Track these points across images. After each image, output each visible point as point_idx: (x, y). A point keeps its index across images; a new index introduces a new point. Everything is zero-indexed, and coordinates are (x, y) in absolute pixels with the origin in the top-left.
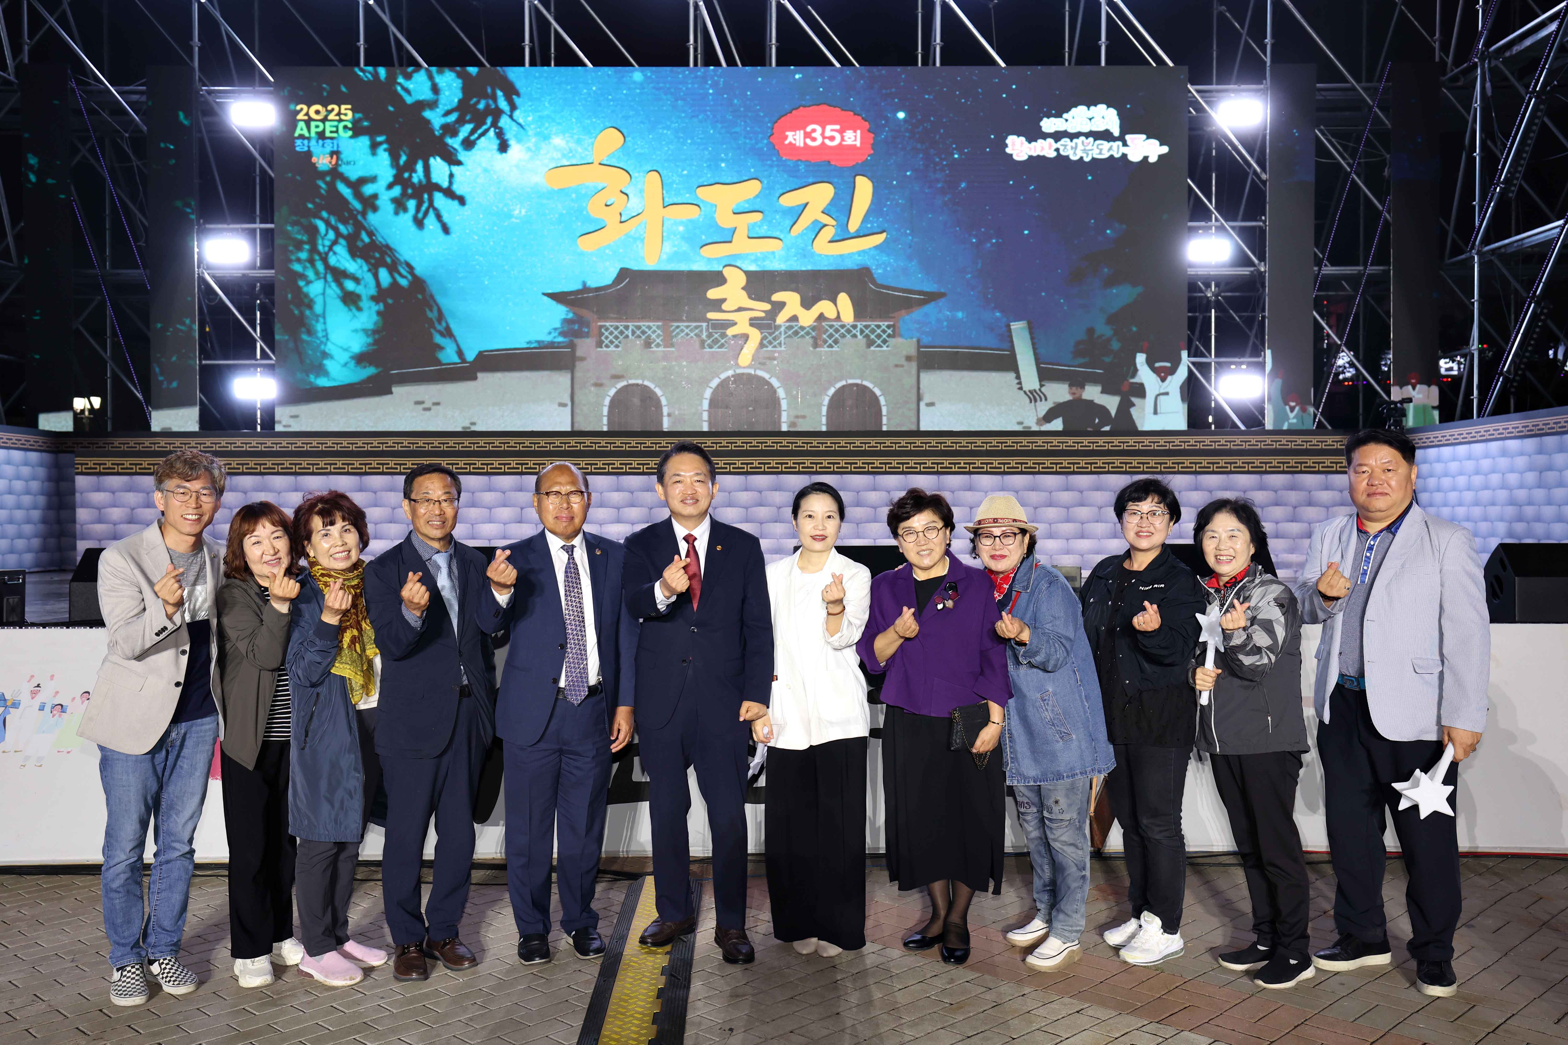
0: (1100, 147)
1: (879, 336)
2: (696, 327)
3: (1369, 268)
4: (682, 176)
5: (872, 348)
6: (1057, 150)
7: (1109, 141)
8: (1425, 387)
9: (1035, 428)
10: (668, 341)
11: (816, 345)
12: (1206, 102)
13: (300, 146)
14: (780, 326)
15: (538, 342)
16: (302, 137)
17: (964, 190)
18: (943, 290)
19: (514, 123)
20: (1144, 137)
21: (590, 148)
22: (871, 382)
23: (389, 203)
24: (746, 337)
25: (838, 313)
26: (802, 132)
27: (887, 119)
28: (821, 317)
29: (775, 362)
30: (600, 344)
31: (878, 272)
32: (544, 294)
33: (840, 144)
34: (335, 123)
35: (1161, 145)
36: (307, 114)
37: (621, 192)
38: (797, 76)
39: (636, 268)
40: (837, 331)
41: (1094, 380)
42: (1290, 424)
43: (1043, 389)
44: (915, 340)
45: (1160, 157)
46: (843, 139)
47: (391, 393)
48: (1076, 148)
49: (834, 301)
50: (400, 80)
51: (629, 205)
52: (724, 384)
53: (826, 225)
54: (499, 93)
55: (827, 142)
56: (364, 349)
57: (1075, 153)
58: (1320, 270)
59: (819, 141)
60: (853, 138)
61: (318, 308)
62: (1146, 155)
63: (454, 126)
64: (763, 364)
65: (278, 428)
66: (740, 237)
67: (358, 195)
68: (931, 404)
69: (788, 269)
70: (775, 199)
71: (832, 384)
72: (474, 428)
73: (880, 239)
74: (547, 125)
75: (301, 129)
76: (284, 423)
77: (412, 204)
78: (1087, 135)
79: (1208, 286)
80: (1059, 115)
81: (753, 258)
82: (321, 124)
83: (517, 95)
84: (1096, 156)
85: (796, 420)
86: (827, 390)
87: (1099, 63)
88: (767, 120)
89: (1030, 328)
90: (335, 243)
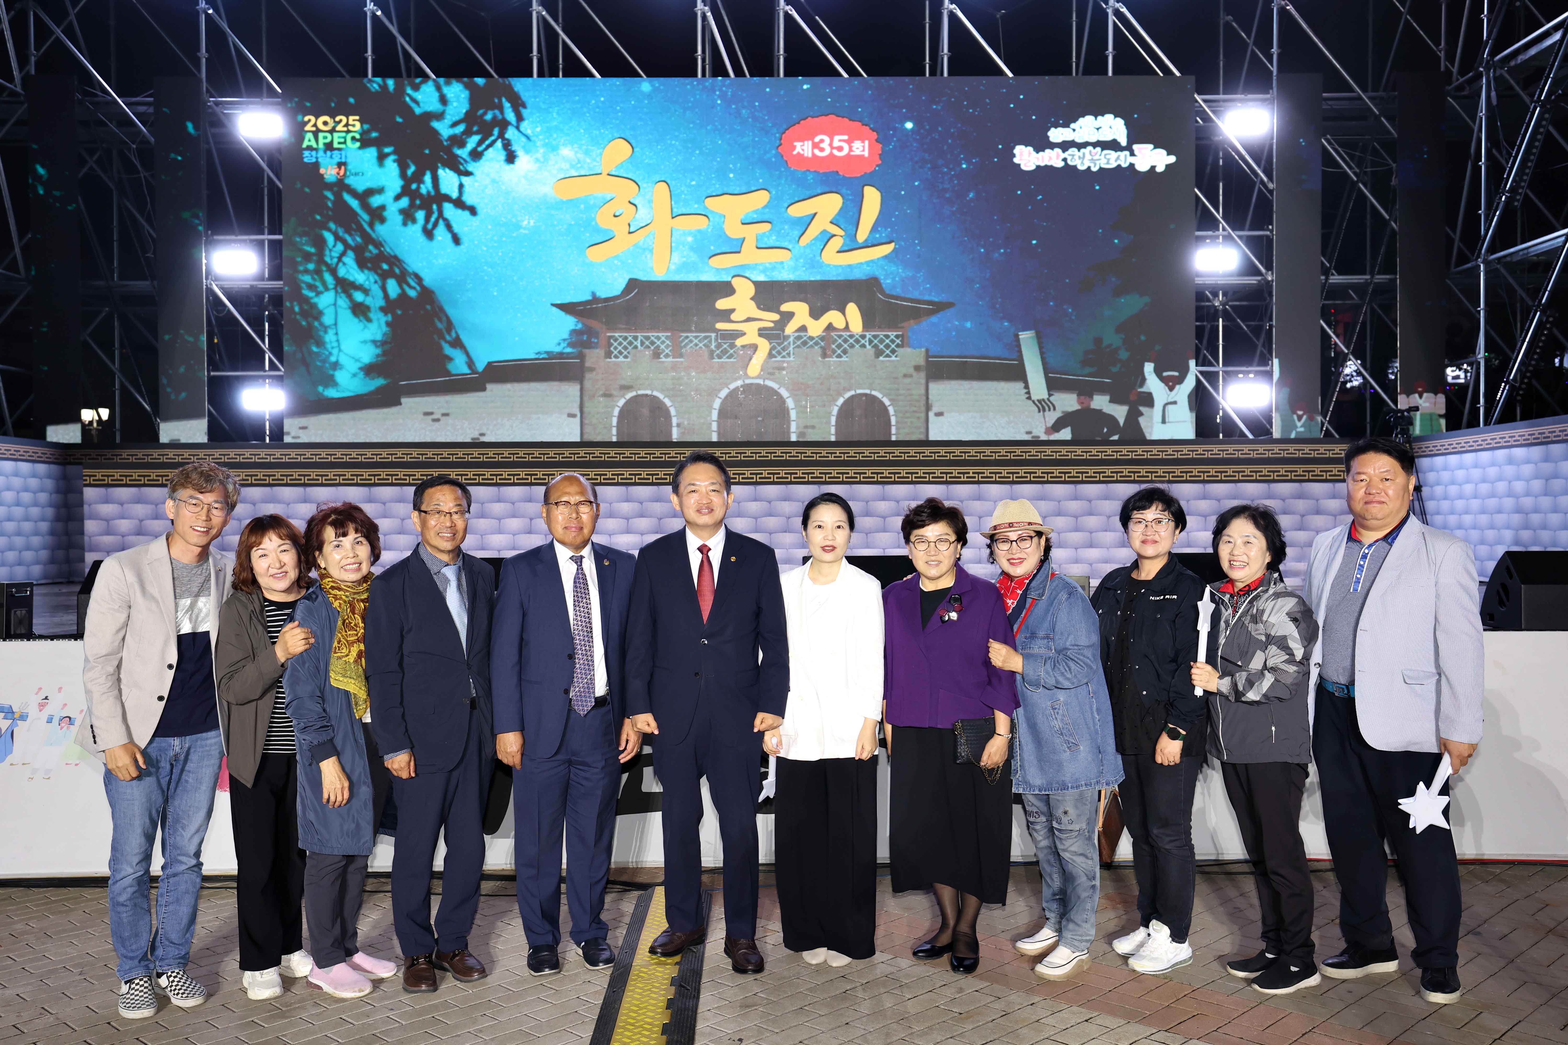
0: (1108, 157)
1: (887, 346)
2: (706, 338)
3: (1376, 277)
4: (690, 186)
5: (881, 358)
6: (1065, 160)
7: (1116, 151)
8: (1432, 395)
9: (1044, 437)
10: (677, 352)
11: (824, 355)
12: (1214, 112)
13: (308, 157)
14: (789, 337)
15: (546, 352)
16: (309, 148)
17: (971, 200)
18: (951, 300)
19: (521, 135)
20: (1151, 146)
21: (598, 159)
22: (880, 392)
23: (397, 213)
24: (754, 347)
25: (847, 323)
26: (810, 142)
27: (895, 129)
28: (830, 327)
29: (784, 372)
30: (609, 354)
31: (886, 282)
32: (553, 305)
33: (848, 155)
34: (344, 134)
35: (1168, 154)
36: (315, 125)
37: (630, 202)
38: (805, 87)
39: (645, 279)
40: (845, 341)
41: (1101, 389)
42: (1297, 433)
43: (1052, 398)
44: (923, 350)
45: (1167, 166)
46: (851, 150)
47: (400, 404)
48: (1084, 157)
49: (843, 312)
50: (409, 91)
51: (637, 216)
52: (733, 394)
53: (834, 235)
54: (506, 105)
55: (835, 152)
56: (374, 360)
57: (1082, 163)
58: (1327, 279)
59: (827, 152)
60: (861, 148)
61: (327, 319)
62: (1154, 164)
63: (461, 137)
64: (772, 374)
65: (287, 439)
66: (749, 247)
67: (365, 206)
68: (939, 414)
69: (797, 279)
70: (783, 210)
71: (840, 394)
72: (483, 439)
73: (888, 249)
74: (555, 136)
75: (309, 140)
76: (293, 434)
77: (420, 215)
78: (1095, 145)
79: (1216, 295)
80: (1066, 125)
81: (761, 268)
82: (328, 135)
83: (524, 106)
84: (1104, 166)
85: (805, 430)
86: (836, 400)
87: (1106, 73)
88: (775, 130)
89: (1038, 338)
90: (343, 254)
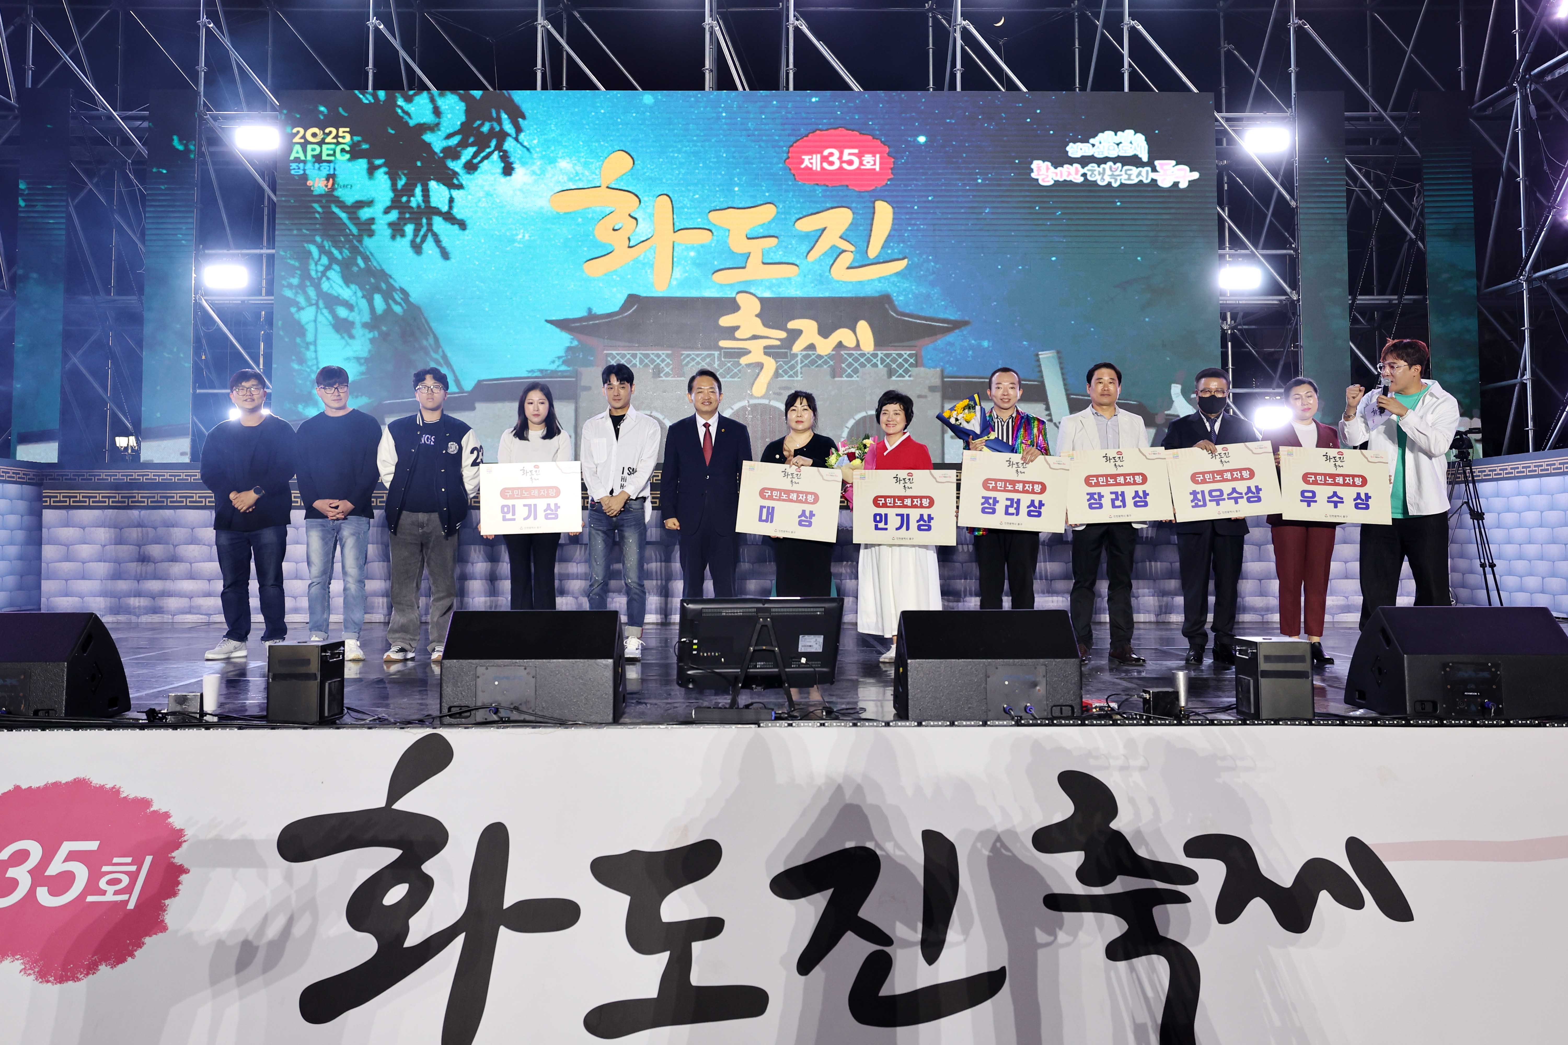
0: (1128, 172)
1: (900, 366)
2: (709, 356)
4: (693, 200)
5: (894, 378)
6: (1084, 175)
7: (1137, 167)
10: (678, 370)
11: (834, 375)
12: (1234, 130)
13: (296, 170)
14: (796, 355)
15: (540, 370)
16: (297, 160)
18: (967, 319)
19: (519, 145)
20: (1173, 162)
23: (386, 227)
24: (760, 366)
25: (858, 341)
26: (819, 156)
27: (907, 143)
28: (840, 345)
31: (899, 300)
32: (549, 322)
33: (858, 168)
34: (333, 147)
35: (1191, 170)
36: (303, 137)
37: (630, 216)
38: (814, 100)
39: (645, 295)
40: (856, 360)
44: (938, 370)
45: (1191, 183)
46: (861, 163)
48: (1104, 174)
49: (853, 329)
50: (401, 102)
51: (638, 229)
53: (844, 251)
54: (504, 116)
55: (845, 166)
57: (1103, 179)
58: (1354, 300)
59: (836, 165)
60: (872, 162)
61: (310, 337)
62: (1177, 180)
63: (456, 149)
66: (754, 262)
67: (354, 218)
69: (805, 296)
70: (791, 224)
71: (851, 416)
73: (901, 265)
74: (552, 148)
75: (297, 152)
77: (409, 228)
78: (1115, 160)
80: (1085, 140)
81: (768, 284)
82: (317, 147)
83: (523, 117)
84: (1124, 182)
86: (847, 422)
87: (1122, 89)
88: (782, 143)
89: (1059, 358)
90: (328, 268)
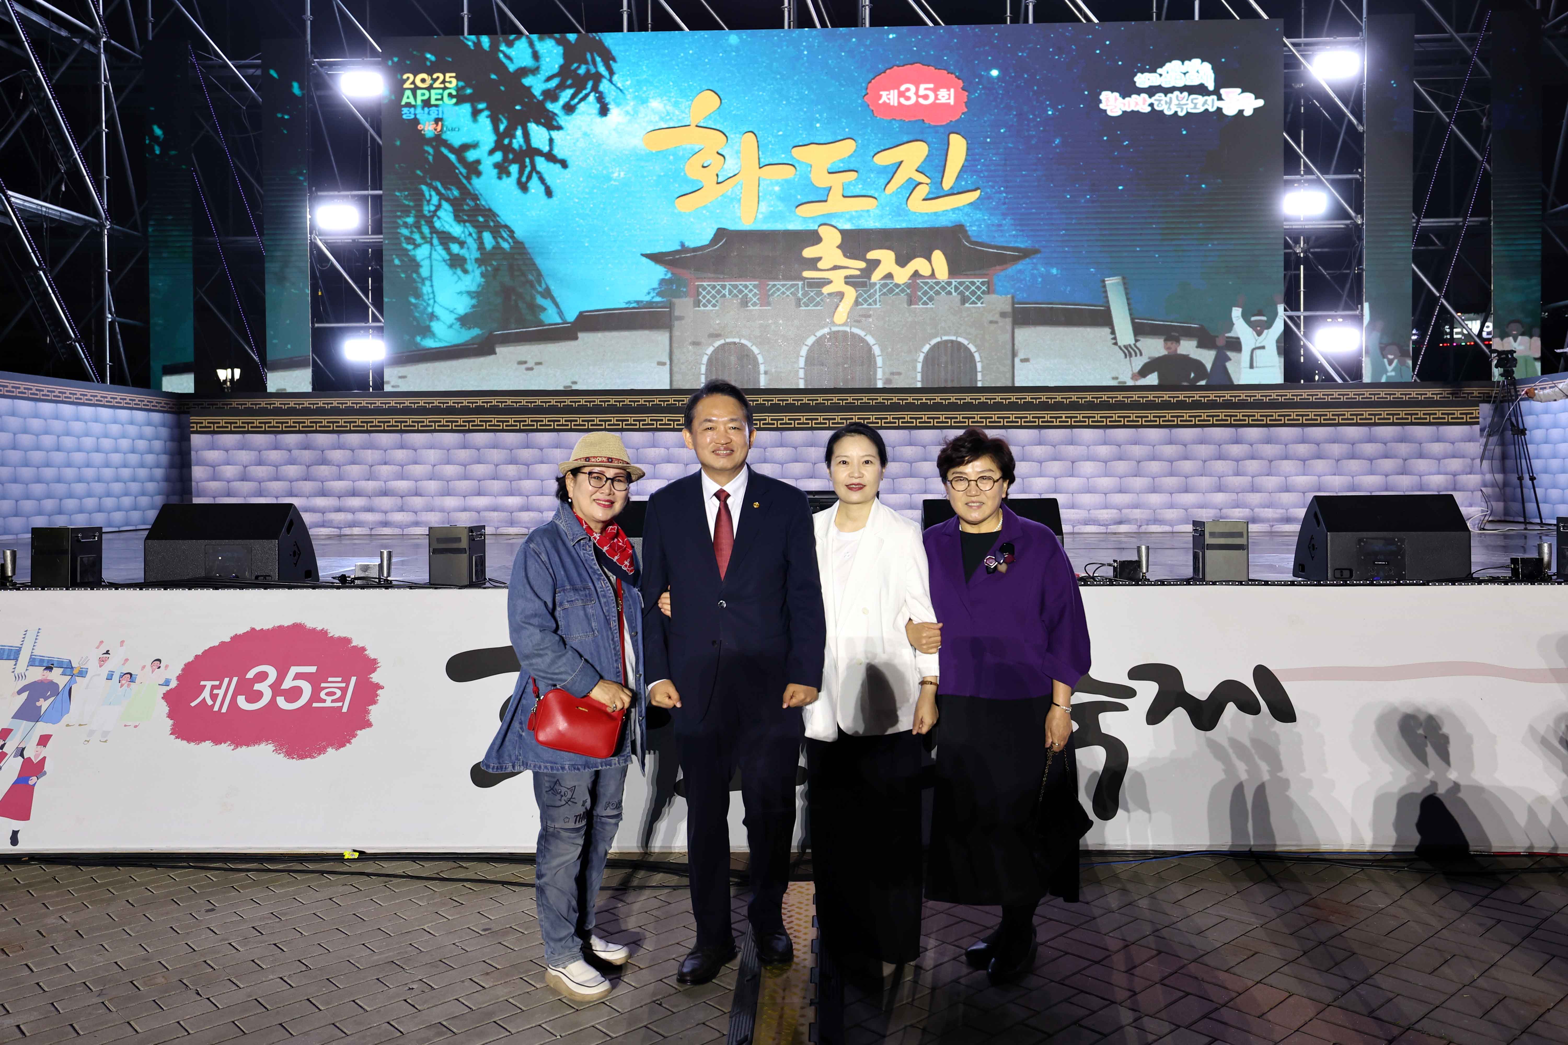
0: (1195, 101)
1: (973, 293)
2: (792, 286)
3: (1469, 219)
5: (967, 305)
6: (1151, 105)
7: (1203, 96)
8: (1526, 338)
9: (1130, 383)
10: (765, 300)
11: (910, 302)
12: (1302, 55)
13: (407, 114)
14: (875, 284)
15: (637, 302)
16: (408, 105)
17: (1057, 147)
18: (1036, 247)
19: (613, 87)
20: (1239, 90)
21: (687, 111)
22: (966, 339)
23: (492, 168)
24: (841, 295)
25: (933, 270)
26: (896, 91)
27: (981, 77)
28: (916, 274)
29: (871, 320)
30: (697, 303)
31: (972, 230)
32: (643, 255)
33: (934, 104)
34: (441, 91)
35: (1256, 98)
36: (413, 83)
37: (718, 153)
38: (891, 36)
39: (733, 228)
40: (931, 288)
42: (1388, 377)
43: (1138, 344)
44: (1009, 296)
45: (1255, 110)
46: (936, 98)
47: (495, 354)
48: (1170, 103)
49: (929, 260)
50: (503, 47)
51: (725, 166)
52: (819, 341)
53: (920, 183)
55: (921, 101)
56: (469, 311)
57: (1169, 108)
58: (1418, 222)
59: (913, 101)
60: (946, 96)
61: (424, 272)
63: (554, 91)
64: (859, 321)
65: (387, 388)
66: (835, 196)
67: (462, 160)
68: (1026, 360)
69: (883, 227)
70: (870, 158)
71: (926, 340)
72: (575, 387)
73: (975, 195)
74: (645, 89)
75: (407, 97)
76: (392, 383)
77: (514, 169)
78: (1182, 89)
79: (1297, 242)
80: (1153, 70)
81: (848, 216)
82: (426, 92)
83: (614, 60)
84: (1190, 111)
85: (891, 377)
86: (922, 347)
87: (1193, 17)
88: (861, 80)
89: (1124, 284)
90: (439, 207)
